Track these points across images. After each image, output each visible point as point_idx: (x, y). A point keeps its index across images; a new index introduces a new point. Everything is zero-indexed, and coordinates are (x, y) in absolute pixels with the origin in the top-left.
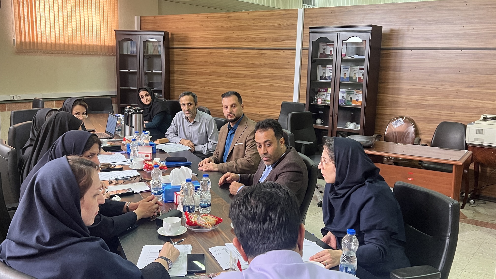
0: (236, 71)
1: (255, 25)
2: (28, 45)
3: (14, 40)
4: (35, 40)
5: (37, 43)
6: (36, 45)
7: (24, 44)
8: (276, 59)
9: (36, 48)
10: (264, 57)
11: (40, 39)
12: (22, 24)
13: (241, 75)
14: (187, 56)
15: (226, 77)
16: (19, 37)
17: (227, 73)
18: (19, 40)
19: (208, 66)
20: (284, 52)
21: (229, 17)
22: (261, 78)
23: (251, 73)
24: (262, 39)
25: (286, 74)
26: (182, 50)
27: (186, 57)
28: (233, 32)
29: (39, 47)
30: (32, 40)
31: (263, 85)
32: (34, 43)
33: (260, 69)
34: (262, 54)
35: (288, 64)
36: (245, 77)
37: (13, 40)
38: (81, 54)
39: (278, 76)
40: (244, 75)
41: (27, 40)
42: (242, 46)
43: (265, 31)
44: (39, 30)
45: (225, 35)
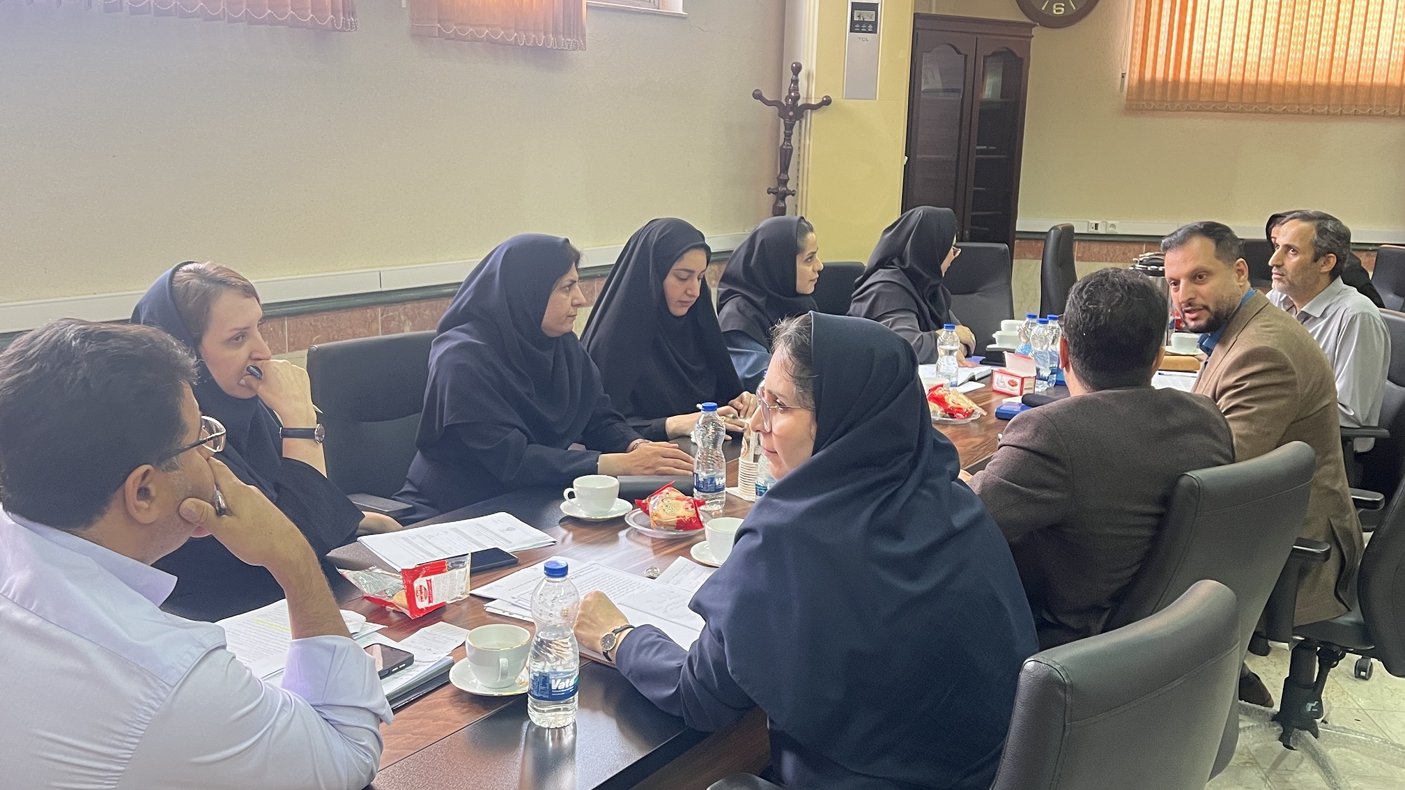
2: (1158, 90)
3: (1123, 77)
4: (1183, 76)
5: (1187, 82)
6: (1181, 89)
7: (1147, 88)
9: (1180, 98)
11: (1198, 72)
12: (1152, 33)
16: (1137, 69)
18: (1136, 76)
29: (1190, 96)
30: (1174, 74)
32: (1176, 82)
37: (1121, 75)
38: (1322, 114)
41: (1160, 75)
44: (1197, 47)
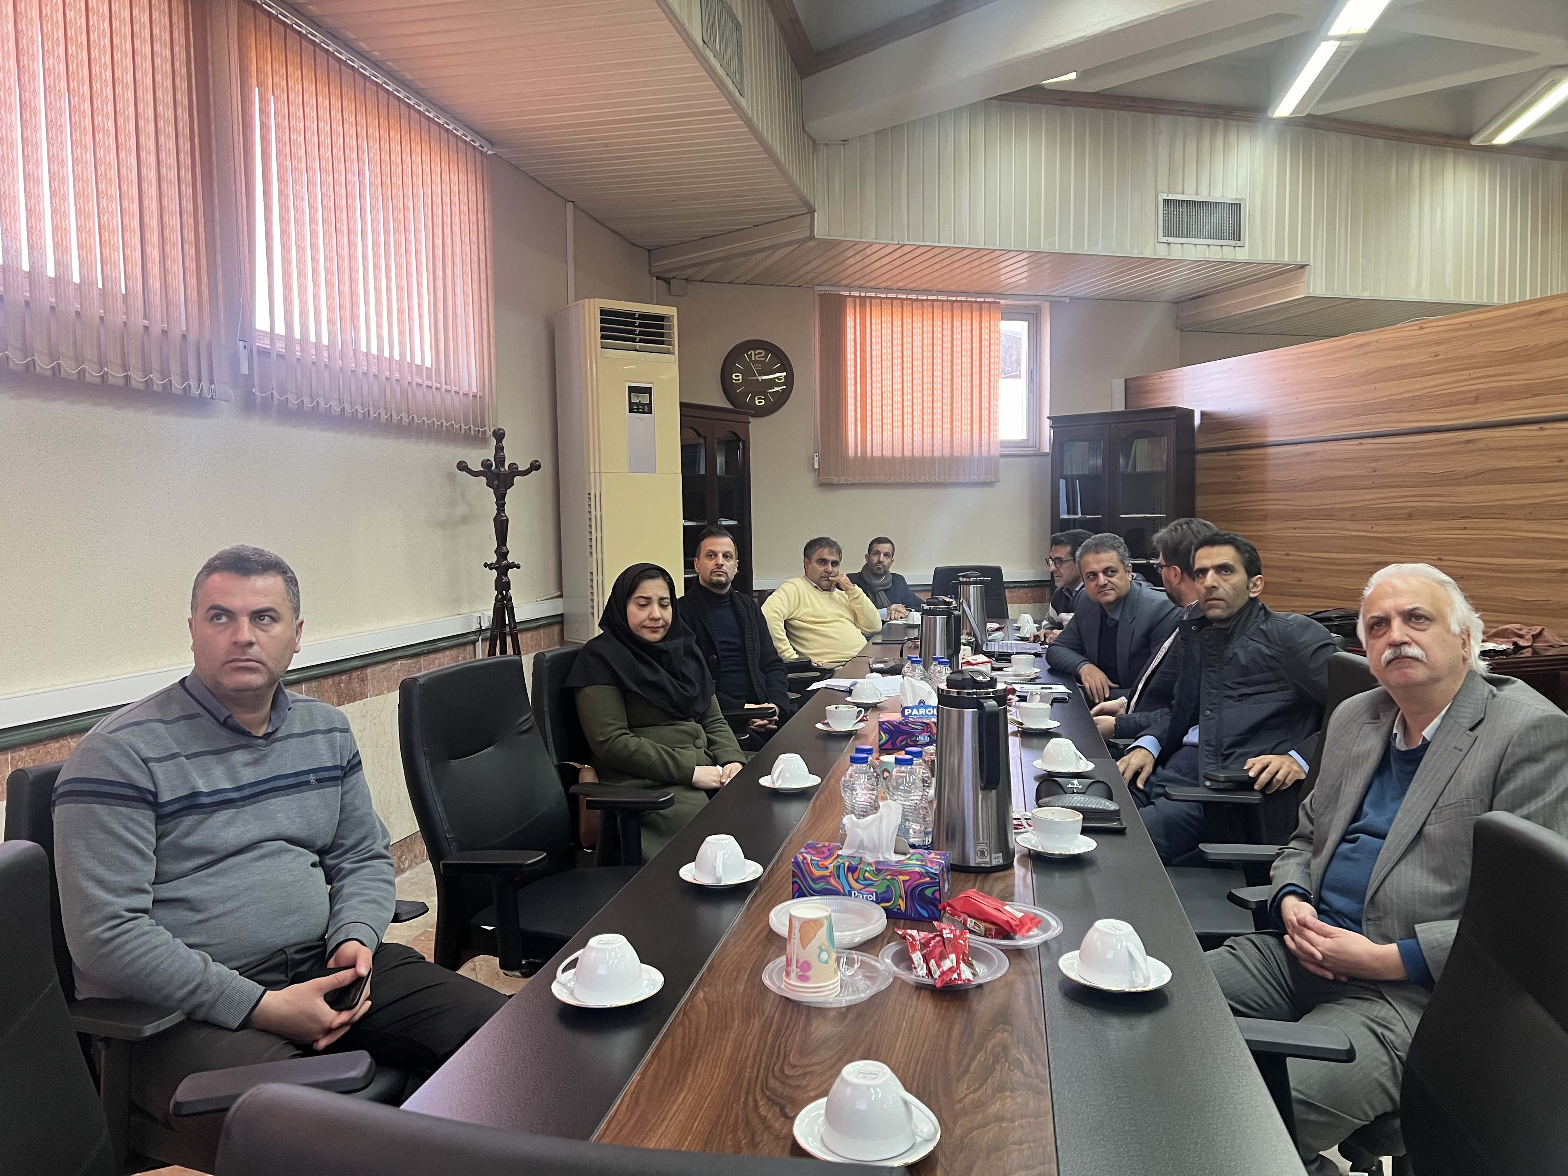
0: (1382, 501)
1: (1442, 359)
8: (1513, 453)
10: (1474, 451)
13: (1397, 512)
14: (1241, 468)
15: (1353, 518)
17: (1353, 509)
19: (1300, 491)
20: (1541, 429)
21: (1360, 346)
22: (1464, 518)
23: (1430, 504)
24: (1468, 395)
25: (1551, 499)
26: (1229, 455)
27: (1239, 473)
28: (1373, 386)
30: (862, 451)
31: (1470, 539)
32: (864, 457)
33: (1460, 489)
34: (1468, 442)
35: (1559, 467)
36: (1410, 516)
39: (1523, 506)
40: (1407, 511)
42: (1401, 425)
43: (1475, 373)
45: (1348, 399)
